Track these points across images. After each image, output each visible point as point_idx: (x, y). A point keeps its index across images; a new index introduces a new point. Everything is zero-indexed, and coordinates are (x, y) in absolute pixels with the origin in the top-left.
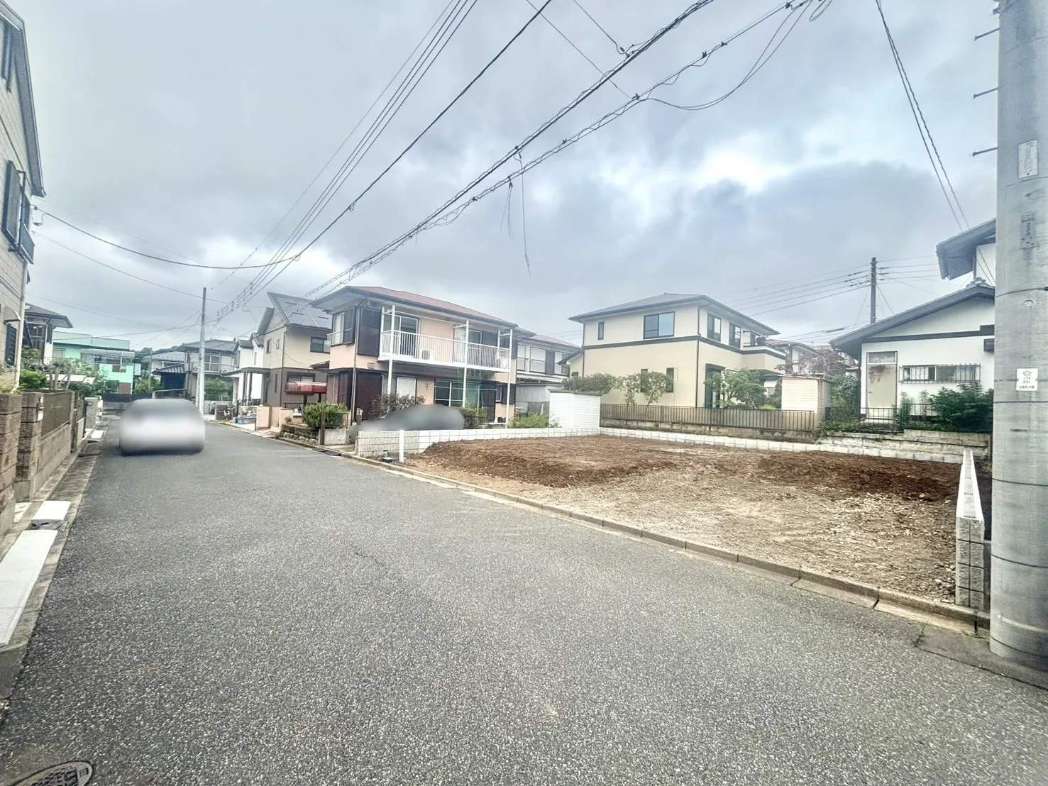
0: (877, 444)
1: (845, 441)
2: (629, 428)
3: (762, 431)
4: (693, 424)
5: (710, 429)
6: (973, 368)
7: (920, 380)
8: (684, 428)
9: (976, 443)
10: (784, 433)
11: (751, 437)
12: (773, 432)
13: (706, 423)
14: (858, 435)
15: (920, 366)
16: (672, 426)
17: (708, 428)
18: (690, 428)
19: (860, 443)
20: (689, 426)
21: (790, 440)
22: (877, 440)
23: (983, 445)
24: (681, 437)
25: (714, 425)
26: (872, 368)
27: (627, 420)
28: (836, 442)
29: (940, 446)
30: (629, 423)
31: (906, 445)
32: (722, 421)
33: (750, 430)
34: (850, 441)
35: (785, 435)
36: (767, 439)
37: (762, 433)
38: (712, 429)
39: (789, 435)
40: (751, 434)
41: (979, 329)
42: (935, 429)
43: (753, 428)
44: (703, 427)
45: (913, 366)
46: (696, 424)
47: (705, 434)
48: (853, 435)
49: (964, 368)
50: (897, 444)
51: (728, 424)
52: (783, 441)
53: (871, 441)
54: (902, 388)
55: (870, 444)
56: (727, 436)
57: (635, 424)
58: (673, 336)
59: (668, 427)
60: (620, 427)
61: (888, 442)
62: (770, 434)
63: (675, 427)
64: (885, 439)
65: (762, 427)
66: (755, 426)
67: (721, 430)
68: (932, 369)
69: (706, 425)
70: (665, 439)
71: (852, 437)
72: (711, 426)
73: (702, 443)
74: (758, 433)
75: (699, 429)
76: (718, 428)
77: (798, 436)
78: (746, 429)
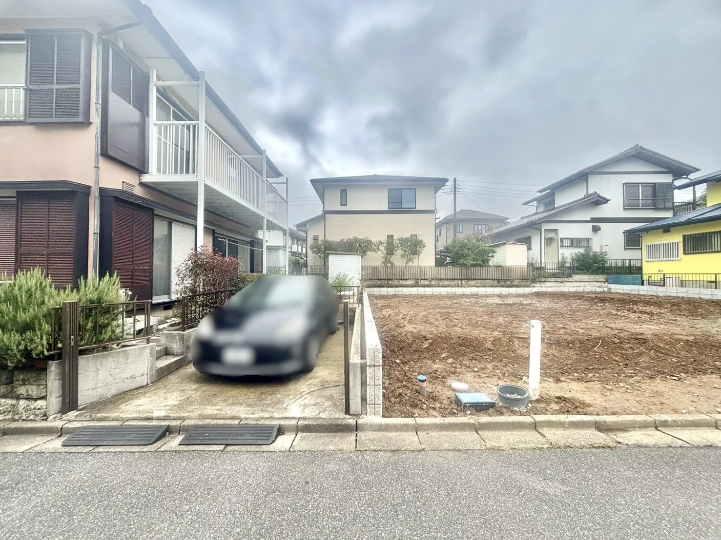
0: (562, 284)
1: (548, 284)
2: (391, 286)
3: (499, 281)
4: (448, 279)
5: (462, 282)
6: (588, 240)
7: (567, 246)
8: (441, 283)
9: (601, 280)
10: (513, 281)
11: (491, 286)
12: (506, 281)
13: (458, 278)
15: (567, 238)
16: (430, 282)
17: (460, 282)
18: (446, 283)
19: (553, 284)
21: (517, 286)
22: (562, 282)
23: (604, 280)
24: (444, 291)
25: (464, 279)
26: (547, 239)
27: (388, 280)
28: (542, 285)
29: (588, 283)
30: (390, 282)
31: (575, 284)
32: (470, 275)
33: (491, 281)
34: (549, 283)
35: (513, 283)
36: (503, 286)
37: (499, 282)
38: (463, 282)
39: (515, 283)
40: (491, 284)
41: (590, 220)
42: (584, 274)
43: (492, 279)
44: (456, 281)
45: (564, 238)
46: (450, 279)
47: (458, 286)
48: (550, 280)
49: (584, 239)
50: (570, 283)
51: (472, 278)
52: (512, 287)
53: (558, 283)
54: (561, 251)
55: (557, 284)
56: (475, 286)
57: (396, 282)
58: (415, 208)
59: (427, 283)
60: (383, 286)
61: (566, 283)
62: (503, 283)
63: (433, 283)
64: (565, 281)
65: (498, 278)
66: (493, 278)
67: (471, 283)
68: (572, 240)
69: (458, 280)
70: (431, 293)
71: (550, 282)
72: (461, 280)
73: (461, 294)
74: (496, 282)
75: (453, 283)
76: (468, 281)
77: (522, 283)
78: (488, 281)
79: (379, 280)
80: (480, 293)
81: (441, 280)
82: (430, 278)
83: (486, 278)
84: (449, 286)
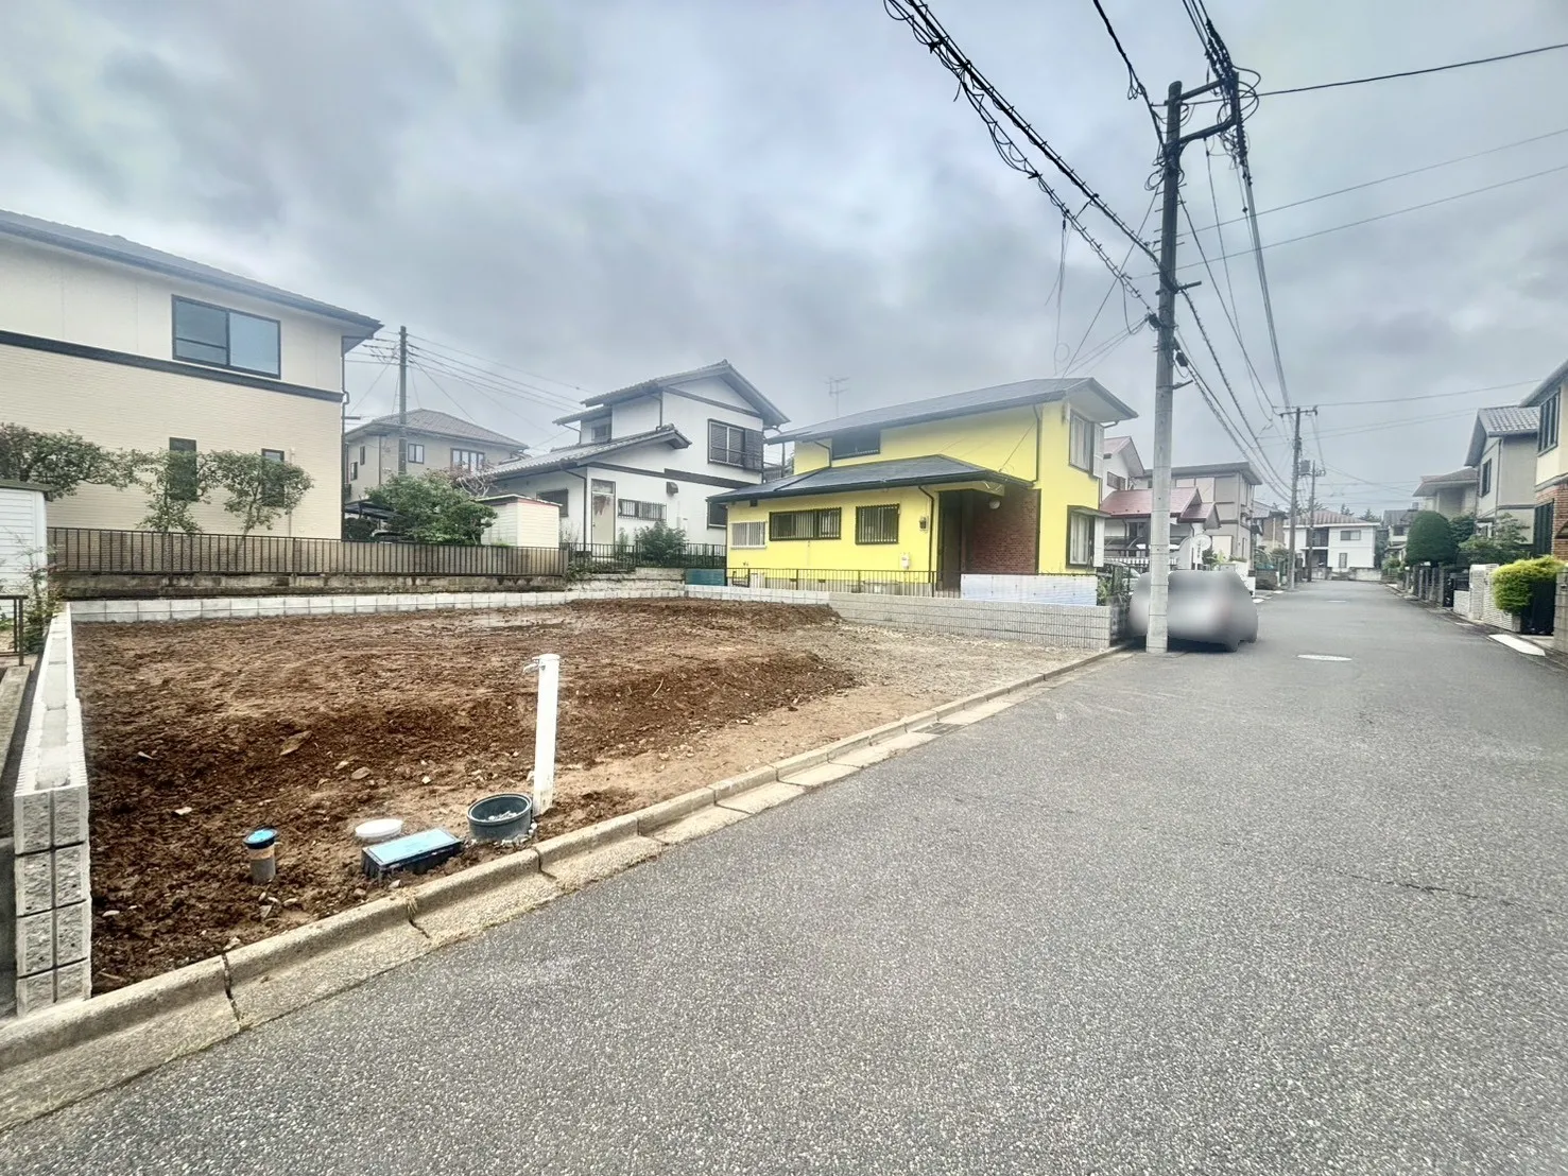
0: (619, 585)
2: (185, 595)
3: (501, 578)
4: (377, 575)
5: (414, 582)
6: (660, 507)
7: (629, 516)
8: (358, 584)
9: (675, 577)
10: (531, 580)
11: (485, 590)
12: (516, 579)
13: (406, 571)
14: (604, 576)
15: (629, 501)
16: (326, 580)
17: (409, 581)
18: (372, 583)
19: (604, 585)
20: (369, 579)
21: (538, 589)
22: (619, 581)
23: (680, 578)
24: (365, 603)
25: (420, 575)
26: (596, 498)
27: (175, 575)
28: (585, 586)
29: (658, 582)
30: (182, 582)
31: (639, 584)
32: (435, 566)
33: (484, 579)
34: (597, 583)
35: (531, 583)
36: (509, 590)
37: (500, 582)
38: (418, 582)
39: (536, 582)
40: (485, 586)
41: (663, 472)
42: (653, 566)
43: (486, 575)
44: (400, 580)
45: (624, 500)
46: (384, 574)
47: (406, 592)
48: (599, 576)
49: (654, 505)
50: (632, 583)
51: (441, 571)
52: (528, 591)
54: (620, 523)
55: (612, 585)
56: (447, 591)
57: (205, 583)
58: (280, 376)
59: (315, 583)
60: (152, 595)
61: (625, 582)
62: (511, 584)
63: (335, 583)
64: (625, 579)
65: (499, 572)
66: (490, 572)
67: (435, 582)
68: (637, 504)
69: (405, 575)
70: (328, 611)
71: (599, 580)
72: (414, 576)
73: (413, 609)
74: (495, 582)
75: (392, 583)
76: (429, 580)
77: (548, 583)
78: (477, 578)
79: (133, 574)
80: (458, 606)
81: (358, 575)
82: (327, 570)
83: (474, 572)
84: (380, 591)
